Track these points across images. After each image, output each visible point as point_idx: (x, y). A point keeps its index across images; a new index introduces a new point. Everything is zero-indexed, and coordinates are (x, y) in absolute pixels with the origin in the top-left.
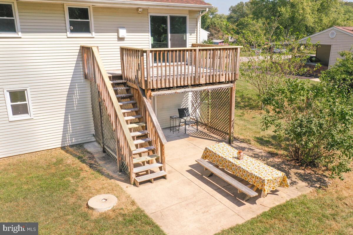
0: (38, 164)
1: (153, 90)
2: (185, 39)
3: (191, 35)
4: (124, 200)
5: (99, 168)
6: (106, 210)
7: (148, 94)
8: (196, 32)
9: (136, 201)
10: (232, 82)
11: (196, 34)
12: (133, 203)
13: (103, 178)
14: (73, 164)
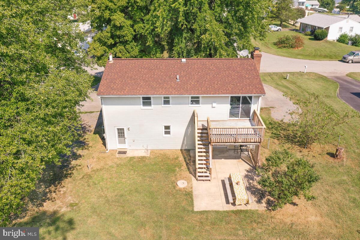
0: (169, 156)
1: (213, 142)
2: (250, 107)
3: (254, 105)
4: (189, 185)
5: (189, 166)
6: (182, 187)
7: (211, 144)
8: (258, 103)
9: (193, 187)
10: (259, 142)
11: (257, 104)
12: (192, 188)
13: (188, 172)
14: (181, 161)
